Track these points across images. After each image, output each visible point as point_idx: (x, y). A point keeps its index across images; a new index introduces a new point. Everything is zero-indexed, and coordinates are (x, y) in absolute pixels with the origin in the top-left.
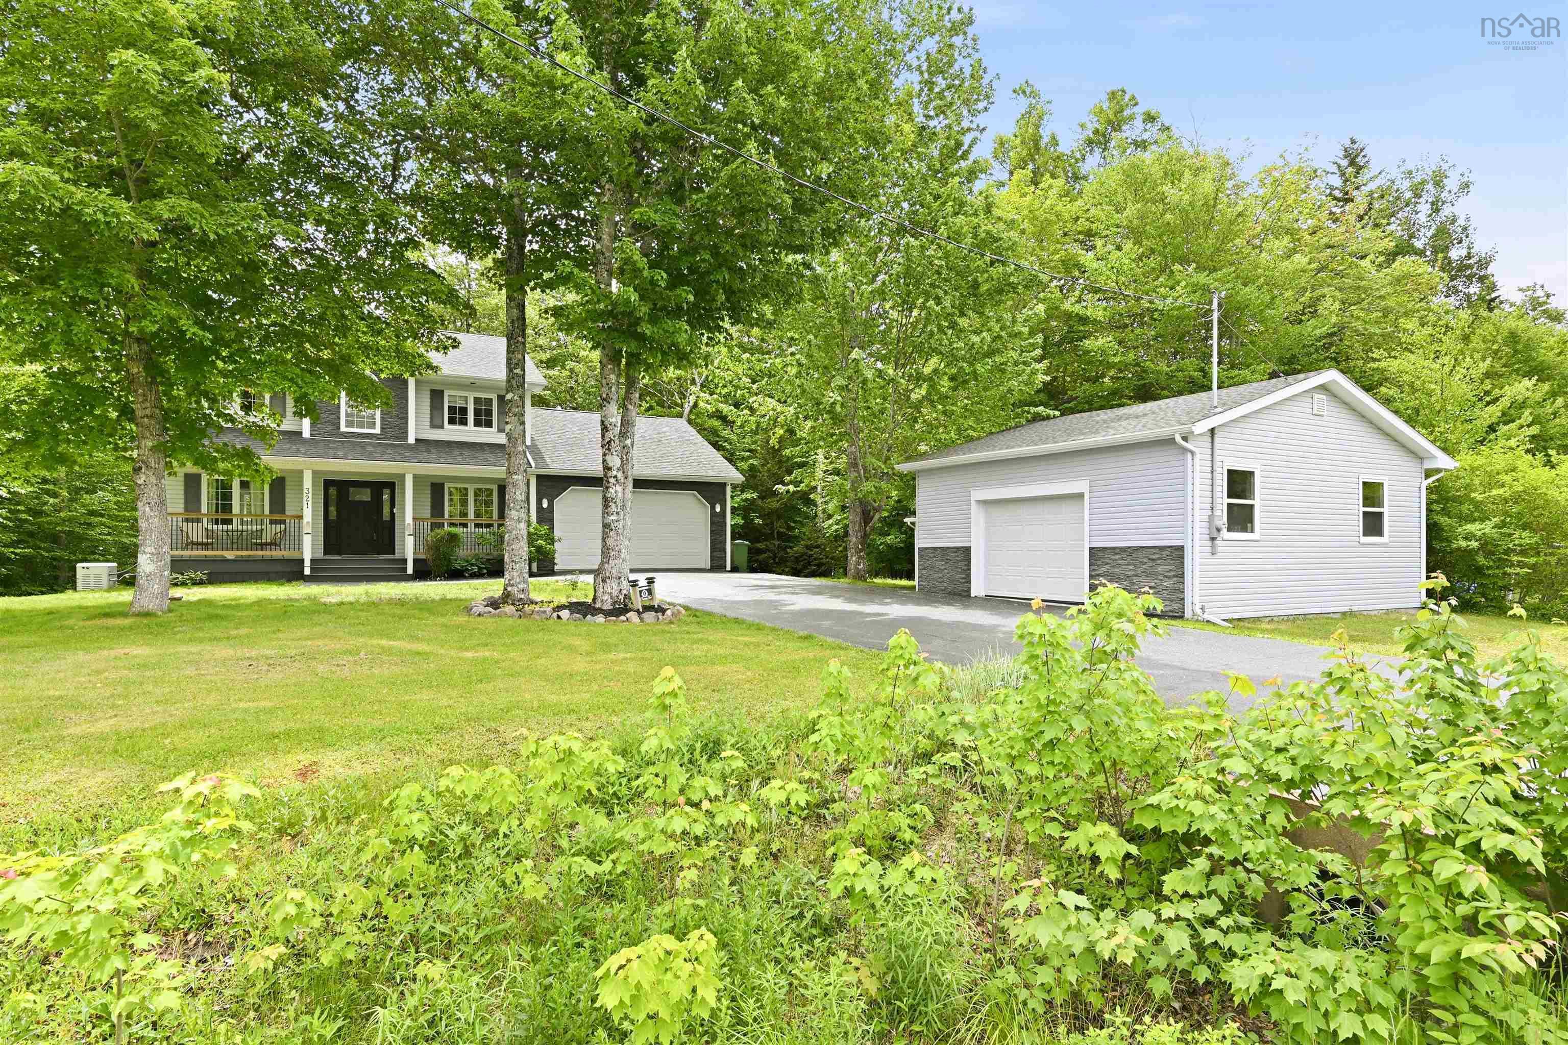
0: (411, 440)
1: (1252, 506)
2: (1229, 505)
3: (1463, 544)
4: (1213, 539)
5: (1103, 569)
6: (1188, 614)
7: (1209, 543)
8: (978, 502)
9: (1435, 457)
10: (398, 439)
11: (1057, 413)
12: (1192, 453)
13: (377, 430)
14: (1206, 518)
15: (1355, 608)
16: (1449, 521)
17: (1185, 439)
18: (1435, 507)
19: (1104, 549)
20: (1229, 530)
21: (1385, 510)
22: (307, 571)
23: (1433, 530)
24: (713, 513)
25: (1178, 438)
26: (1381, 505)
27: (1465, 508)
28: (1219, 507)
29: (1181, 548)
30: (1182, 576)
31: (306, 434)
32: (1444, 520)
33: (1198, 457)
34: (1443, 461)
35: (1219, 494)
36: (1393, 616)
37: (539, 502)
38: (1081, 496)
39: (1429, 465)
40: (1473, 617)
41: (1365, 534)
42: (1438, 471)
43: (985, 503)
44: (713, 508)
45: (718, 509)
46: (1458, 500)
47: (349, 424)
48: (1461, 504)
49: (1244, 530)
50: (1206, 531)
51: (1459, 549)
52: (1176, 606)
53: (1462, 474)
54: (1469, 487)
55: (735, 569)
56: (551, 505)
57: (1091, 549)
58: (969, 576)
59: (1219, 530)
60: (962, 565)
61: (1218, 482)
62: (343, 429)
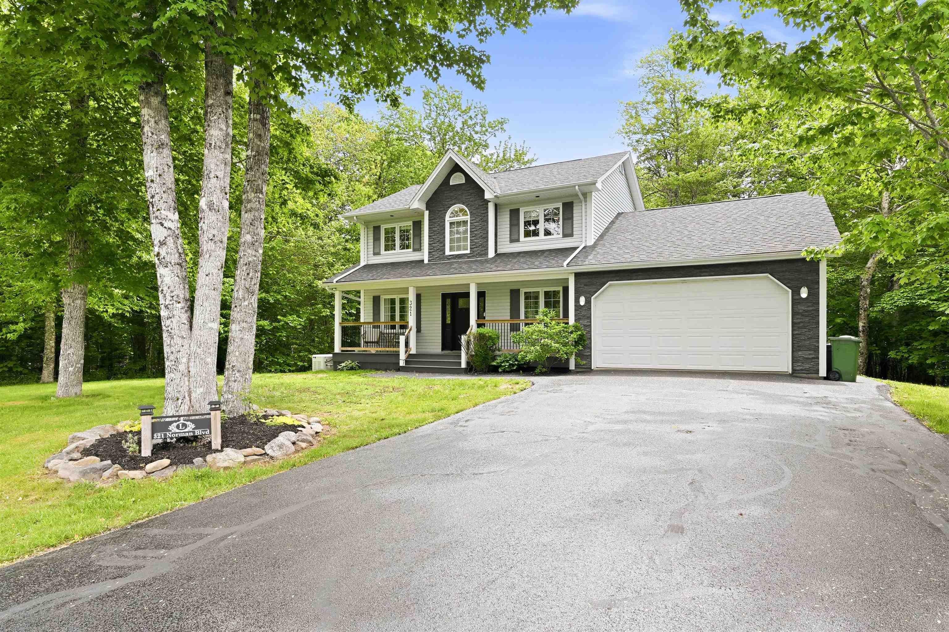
0: (491, 254)
10: (481, 255)
13: (468, 252)
22: (402, 363)
24: (796, 301)
31: (426, 261)
37: (577, 300)
44: (796, 292)
45: (804, 293)
47: (451, 249)
55: (832, 376)
56: (588, 302)
62: (448, 252)
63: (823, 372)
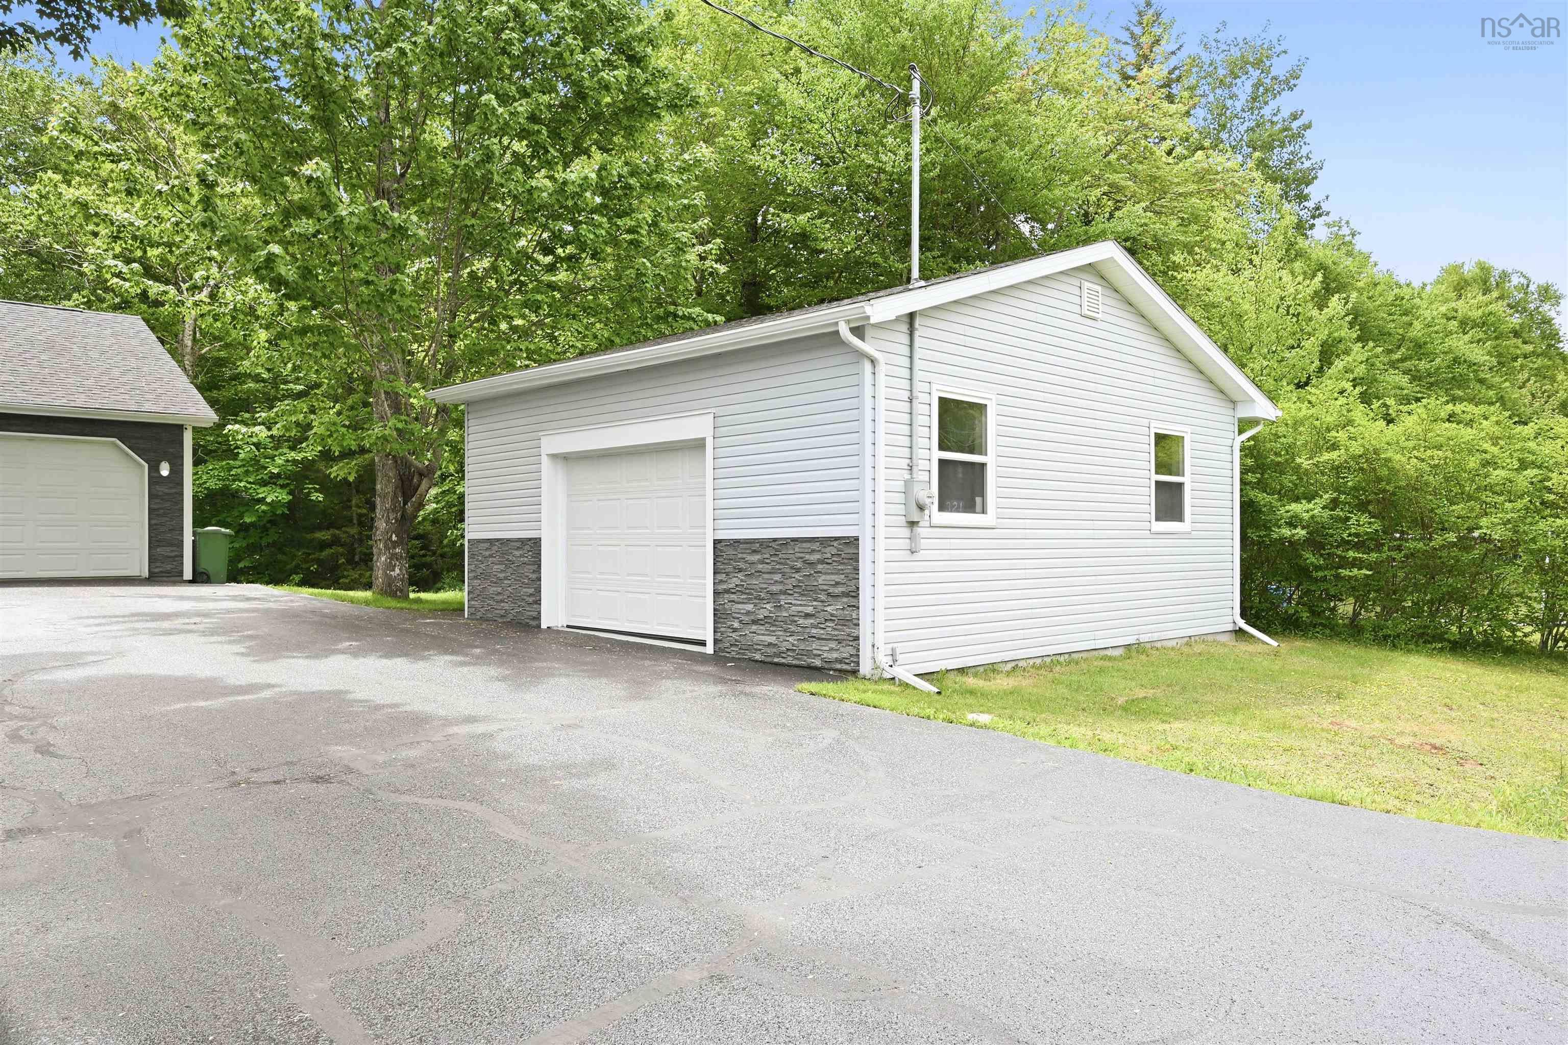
1: (983, 466)
2: (942, 463)
3: (1286, 532)
4: (912, 524)
5: (734, 581)
6: (865, 668)
7: (906, 532)
8: (554, 457)
9: (1253, 401)
11: (719, 318)
12: (873, 362)
14: (899, 486)
15: (1144, 638)
16: (1268, 498)
17: (858, 331)
18: (1250, 477)
19: (736, 543)
20: (942, 508)
21: (1186, 479)
23: (1249, 510)
24: (155, 479)
25: (844, 331)
26: (1180, 472)
27: (1288, 480)
28: (923, 464)
29: (853, 542)
30: (854, 594)
32: (1261, 497)
33: (882, 369)
34: (1263, 408)
35: (923, 442)
36: (1198, 648)
38: (698, 445)
39: (1244, 412)
40: (1299, 643)
41: (1158, 519)
42: (1254, 422)
43: (565, 458)
44: (154, 469)
45: (165, 471)
46: (1279, 468)
48: (1282, 473)
49: (970, 508)
50: (901, 509)
51: (1282, 540)
52: (846, 652)
53: (1282, 430)
54: (1290, 449)
55: (200, 577)
57: (716, 542)
58: (538, 590)
59: (921, 508)
60: (528, 570)
61: (921, 420)
63: (188, 574)
